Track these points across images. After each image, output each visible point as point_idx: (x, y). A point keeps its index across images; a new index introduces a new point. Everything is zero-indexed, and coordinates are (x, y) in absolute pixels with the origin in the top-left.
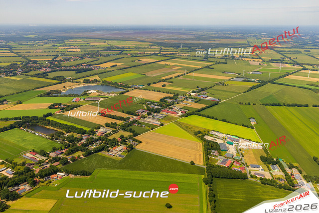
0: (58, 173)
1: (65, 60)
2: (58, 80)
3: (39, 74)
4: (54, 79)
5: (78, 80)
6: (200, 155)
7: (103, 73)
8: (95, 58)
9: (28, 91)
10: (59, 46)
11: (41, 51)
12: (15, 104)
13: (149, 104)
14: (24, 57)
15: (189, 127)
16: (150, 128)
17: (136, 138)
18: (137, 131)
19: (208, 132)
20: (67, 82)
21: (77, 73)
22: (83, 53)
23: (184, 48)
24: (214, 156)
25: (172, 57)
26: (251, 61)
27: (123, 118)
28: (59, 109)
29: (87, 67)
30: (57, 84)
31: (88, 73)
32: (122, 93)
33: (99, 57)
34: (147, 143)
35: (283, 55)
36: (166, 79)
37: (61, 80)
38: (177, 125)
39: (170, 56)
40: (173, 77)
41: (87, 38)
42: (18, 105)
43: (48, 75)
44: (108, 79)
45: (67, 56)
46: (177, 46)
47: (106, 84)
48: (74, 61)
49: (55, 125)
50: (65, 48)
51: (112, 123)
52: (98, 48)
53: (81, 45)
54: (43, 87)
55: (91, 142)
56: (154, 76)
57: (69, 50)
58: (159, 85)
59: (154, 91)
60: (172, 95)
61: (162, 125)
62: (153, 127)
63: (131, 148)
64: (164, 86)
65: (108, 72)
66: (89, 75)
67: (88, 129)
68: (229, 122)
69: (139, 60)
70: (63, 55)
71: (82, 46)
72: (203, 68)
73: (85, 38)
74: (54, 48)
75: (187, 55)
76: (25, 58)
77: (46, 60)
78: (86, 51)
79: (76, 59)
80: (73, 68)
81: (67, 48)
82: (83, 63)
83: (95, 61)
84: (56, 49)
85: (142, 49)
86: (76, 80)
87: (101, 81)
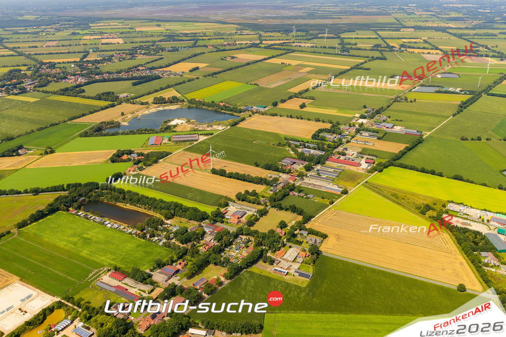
1: (104, 60)
2: (106, 100)
3: (67, 89)
4: (99, 98)
5: (144, 99)
7: (180, 83)
8: (154, 55)
9: (57, 124)
10: (84, 35)
11: (54, 43)
12: (41, 154)
13: (297, 146)
14: (28, 56)
15: (400, 195)
16: (327, 202)
19: (444, 206)
20: (124, 104)
21: (134, 84)
22: (130, 46)
23: (299, 33)
24: (492, 267)
25: (287, 50)
26: (423, 53)
27: (266, 180)
29: (148, 73)
30: (107, 108)
31: (155, 84)
32: (236, 124)
33: (161, 53)
35: (471, 42)
36: (300, 93)
37: (112, 99)
38: (374, 191)
39: (283, 47)
41: (126, 19)
42: (49, 156)
43: (84, 91)
44: (198, 95)
45: (105, 53)
46: (286, 30)
47: (196, 106)
48: (120, 61)
50: (95, 37)
51: (247, 192)
53: (121, 31)
54: (84, 115)
56: (273, 86)
57: (104, 41)
58: (293, 105)
59: (291, 117)
60: (328, 126)
61: (345, 192)
63: (315, 252)
64: (303, 106)
65: (189, 81)
66: (158, 88)
67: (209, 210)
68: (468, 181)
69: (233, 58)
70: (96, 50)
71: (122, 33)
72: (352, 69)
73: (121, 19)
75: (310, 45)
76: (31, 59)
77: (69, 60)
78: (133, 43)
79: (122, 58)
80: (124, 75)
81: (97, 37)
82: (138, 66)
83: (157, 60)
84: (80, 39)
85: (230, 37)
86: (138, 100)
87: (185, 100)
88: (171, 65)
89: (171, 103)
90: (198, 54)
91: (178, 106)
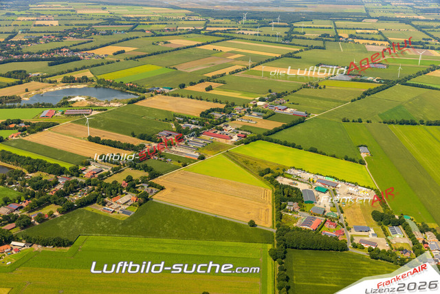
0: (13, 243)
1: (30, 41)
2: (15, 78)
4: (9, 75)
5: (52, 79)
6: (267, 210)
7: (98, 65)
8: (85, 37)
10: (18, 16)
13: (180, 122)
15: (251, 161)
16: (180, 165)
17: (154, 181)
18: (157, 169)
19: (284, 170)
20: (33, 82)
21: (50, 65)
22: (62, 29)
23: (250, 21)
24: (291, 212)
25: (227, 37)
26: (368, 44)
27: (133, 146)
28: (17, 131)
29: (70, 55)
30: (13, 84)
31: (72, 65)
32: (133, 102)
33: (93, 36)
34: (174, 190)
35: (428, 34)
36: (214, 77)
37: (22, 77)
38: (230, 158)
39: (222, 34)
40: (227, 74)
44: (108, 77)
45: (33, 35)
46: (236, 17)
47: (104, 85)
48: (46, 42)
49: (9, 158)
50: (31, 18)
52: (92, 19)
53: (60, 13)
55: (73, 188)
56: (192, 70)
57: (38, 23)
58: (200, 88)
59: (191, 97)
60: (222, 106)
61: (202, 158)
62: (185, 163)
63: (146, 198)
64: (209, 89)
65: (108, 63)
66: (73, 69)
67: (68, 166)
68: (321, 153)
69: (166, 43)
70: (26, 31)
71: (61, 15)
72: (283, 56)
74: (10, 18)
75: (253, 33)
78: (68, 25)
79: (50, 40)
80: (44, 56)
81: (33, 19)
82: (63, 48)
83: (85, 43)
84: (13, 20)
85: (173, 23)
86: (48, 79)
87: (95, 80)
88: (97, 48)
89: (80, 82)
90: (131, 39)
91: (86, 86)
